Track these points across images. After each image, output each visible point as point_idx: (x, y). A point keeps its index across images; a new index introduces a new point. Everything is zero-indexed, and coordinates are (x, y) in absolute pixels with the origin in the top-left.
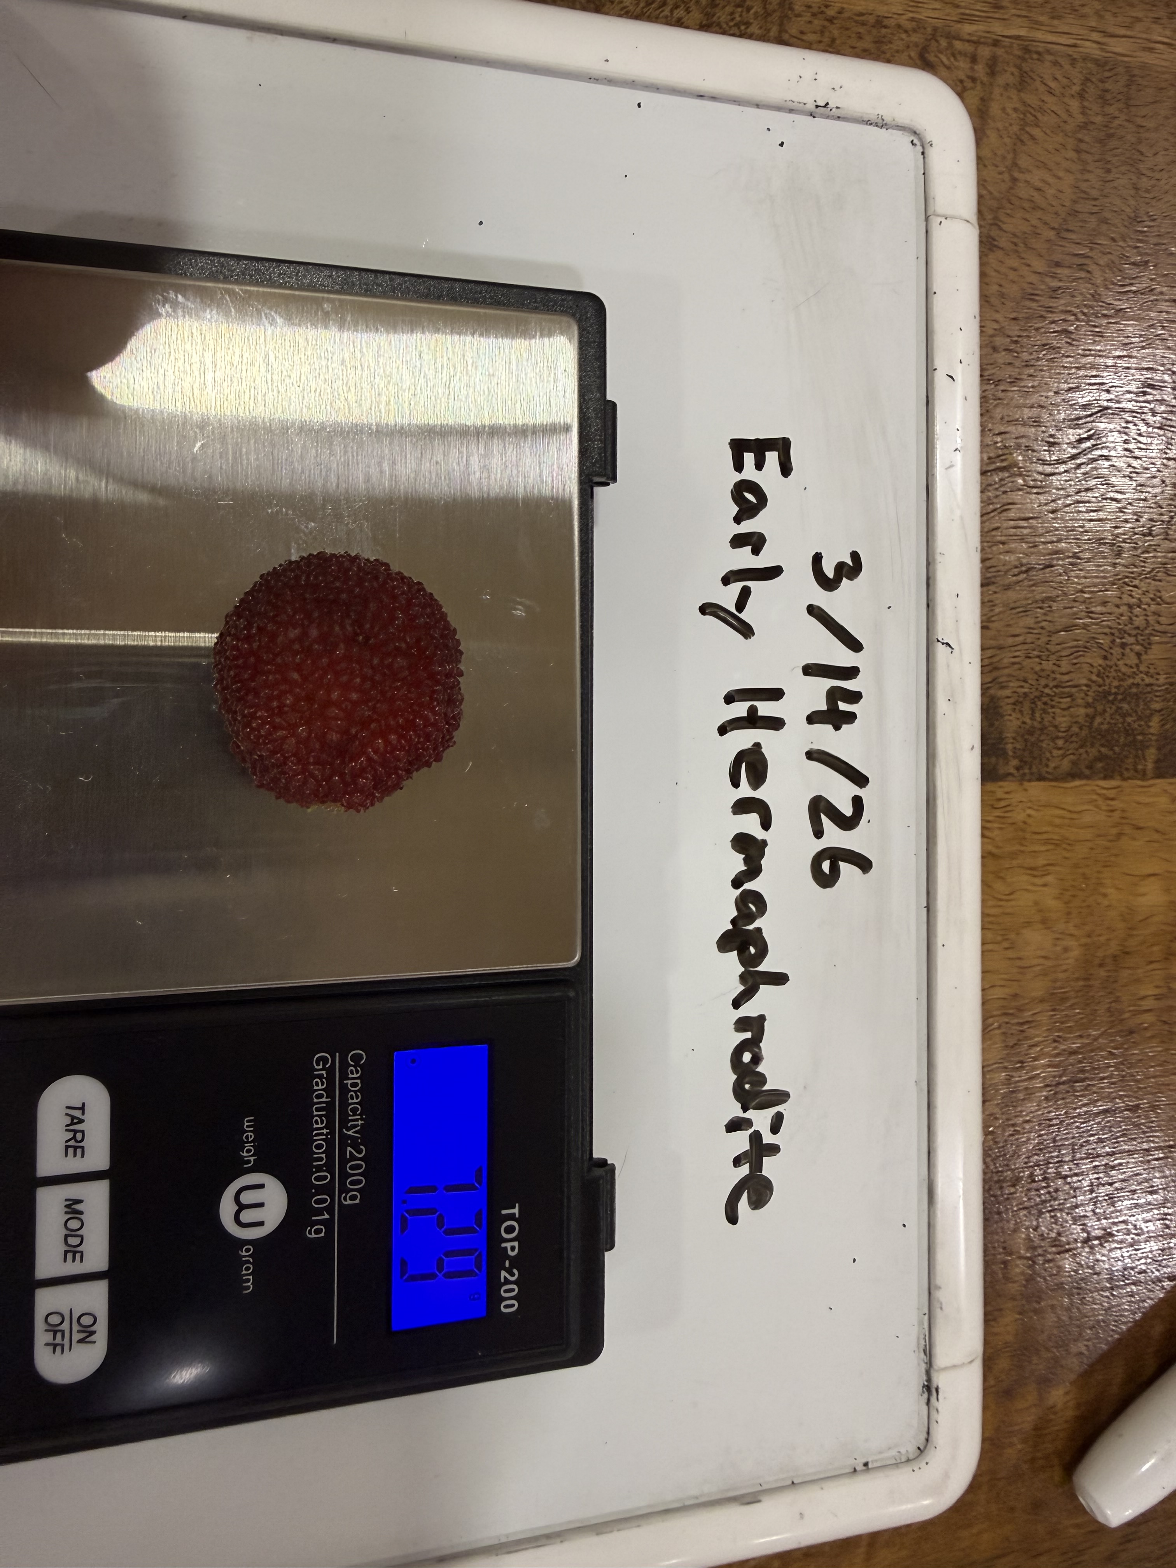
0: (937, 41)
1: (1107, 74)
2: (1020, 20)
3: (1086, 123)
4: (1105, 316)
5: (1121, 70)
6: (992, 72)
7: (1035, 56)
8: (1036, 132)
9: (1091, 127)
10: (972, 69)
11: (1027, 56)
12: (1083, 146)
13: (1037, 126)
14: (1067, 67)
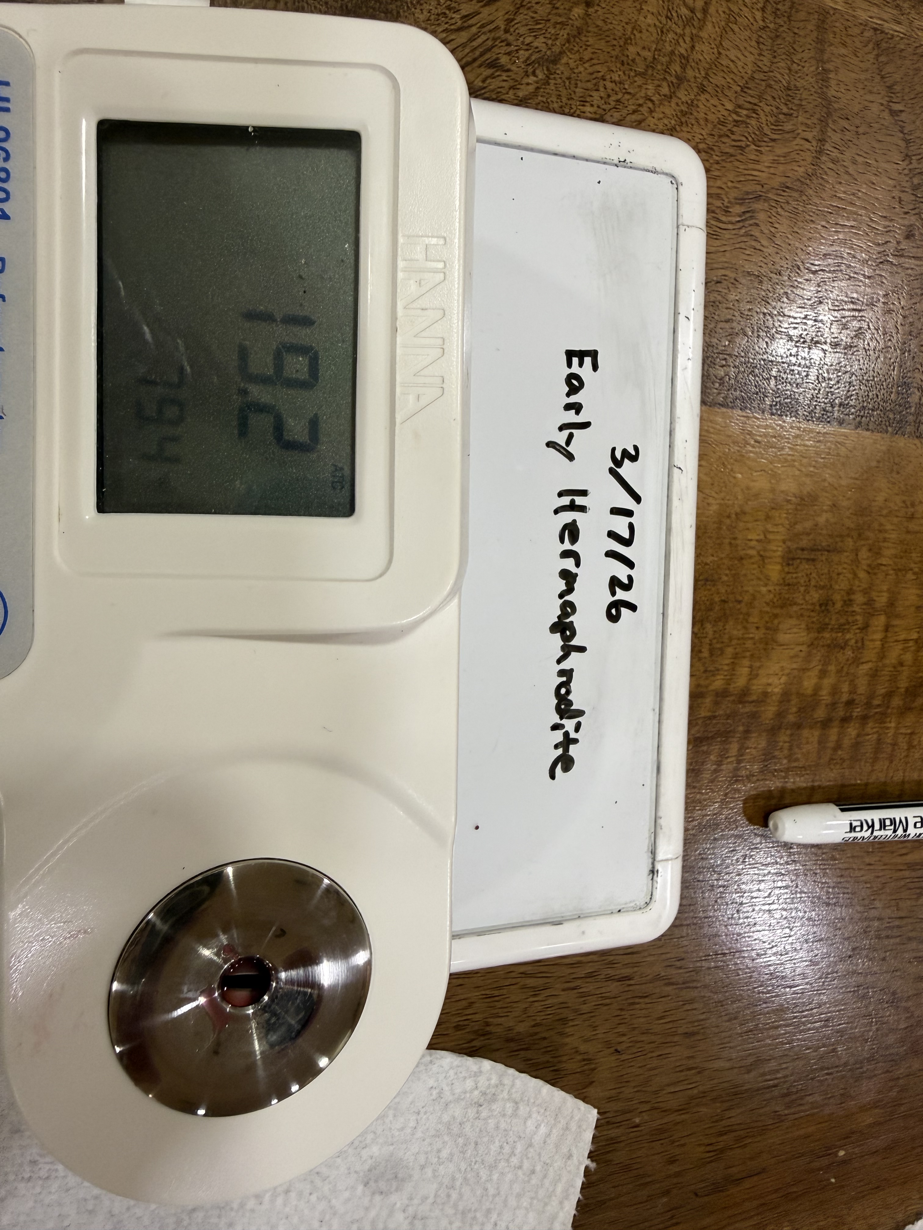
3: (764, 27)
4: (764, 141)
9: (767, 29)
12: (761, 40)
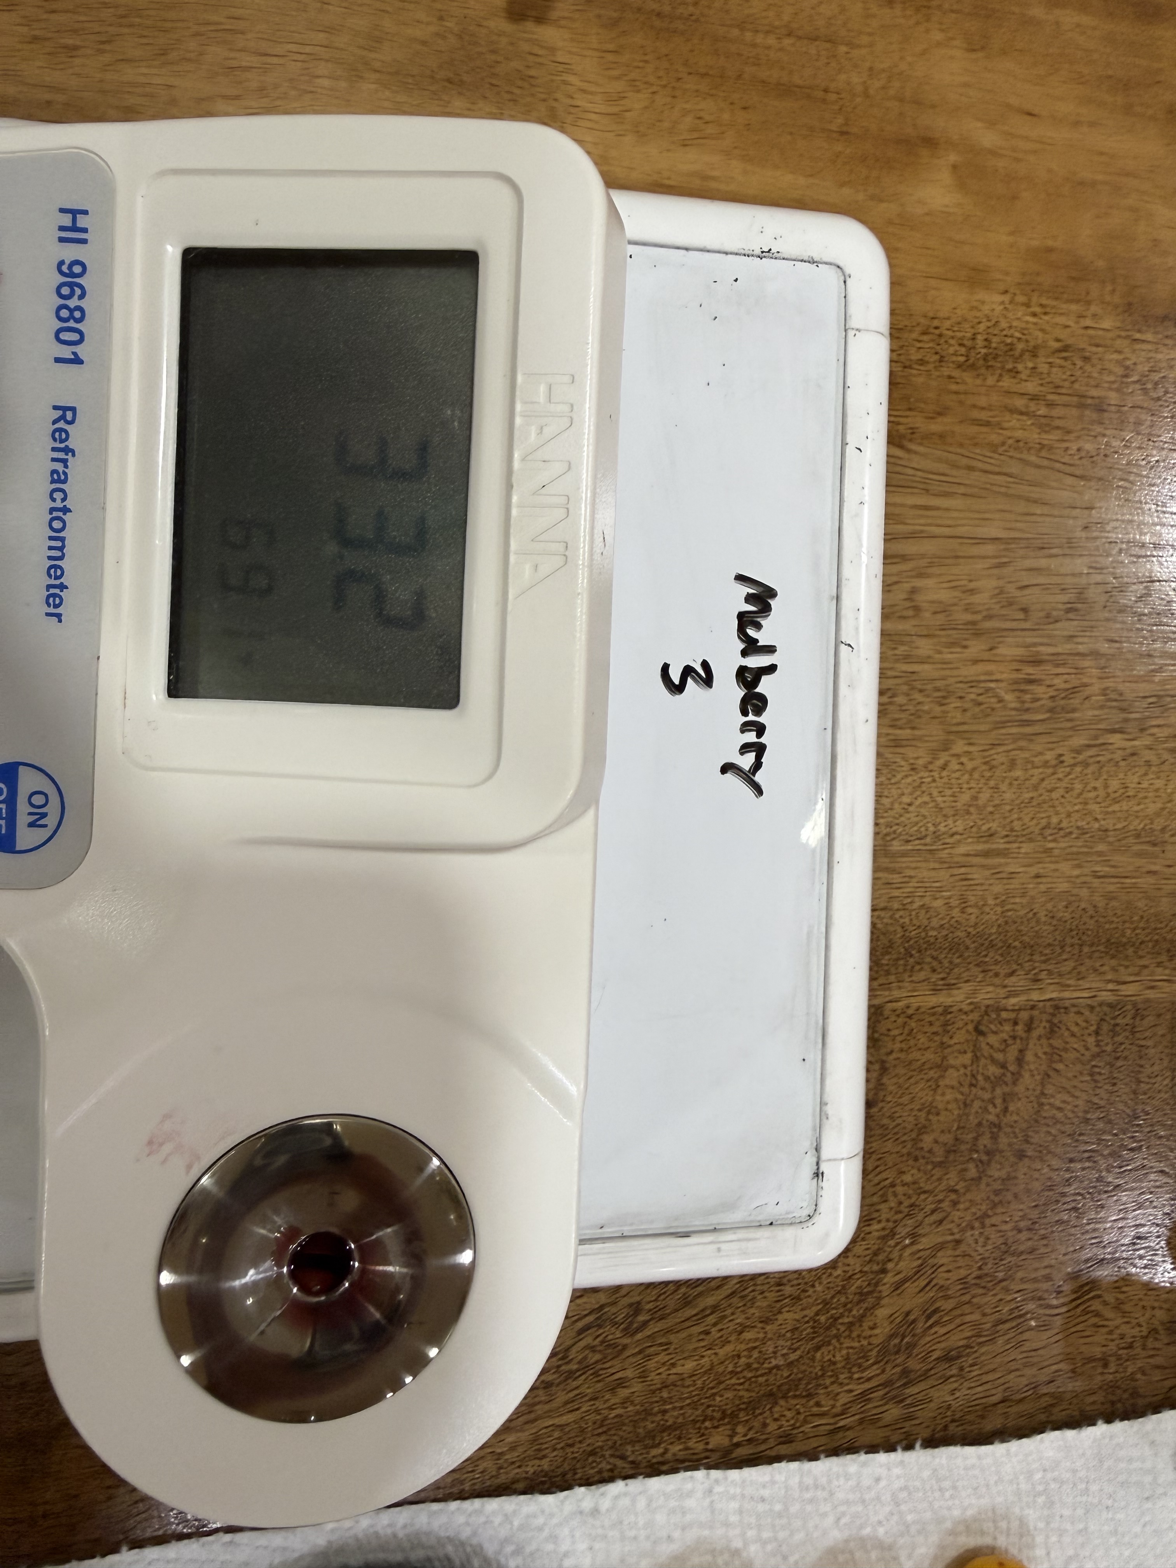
0: (988, 1015)
1: (1117, 1013)
2: (1053, 986)
3: (1099, 1053)
4: (1106, 1192)
5: (1129, 1007)
6: (1029, 1028)
7: (1062, 1010)
8: (1060, 1066)
9: (1103, 1055)
10: (1014, 1030)
11: (1056, 1012)
13: (1061, 1061)
14: (1087, 1013)
